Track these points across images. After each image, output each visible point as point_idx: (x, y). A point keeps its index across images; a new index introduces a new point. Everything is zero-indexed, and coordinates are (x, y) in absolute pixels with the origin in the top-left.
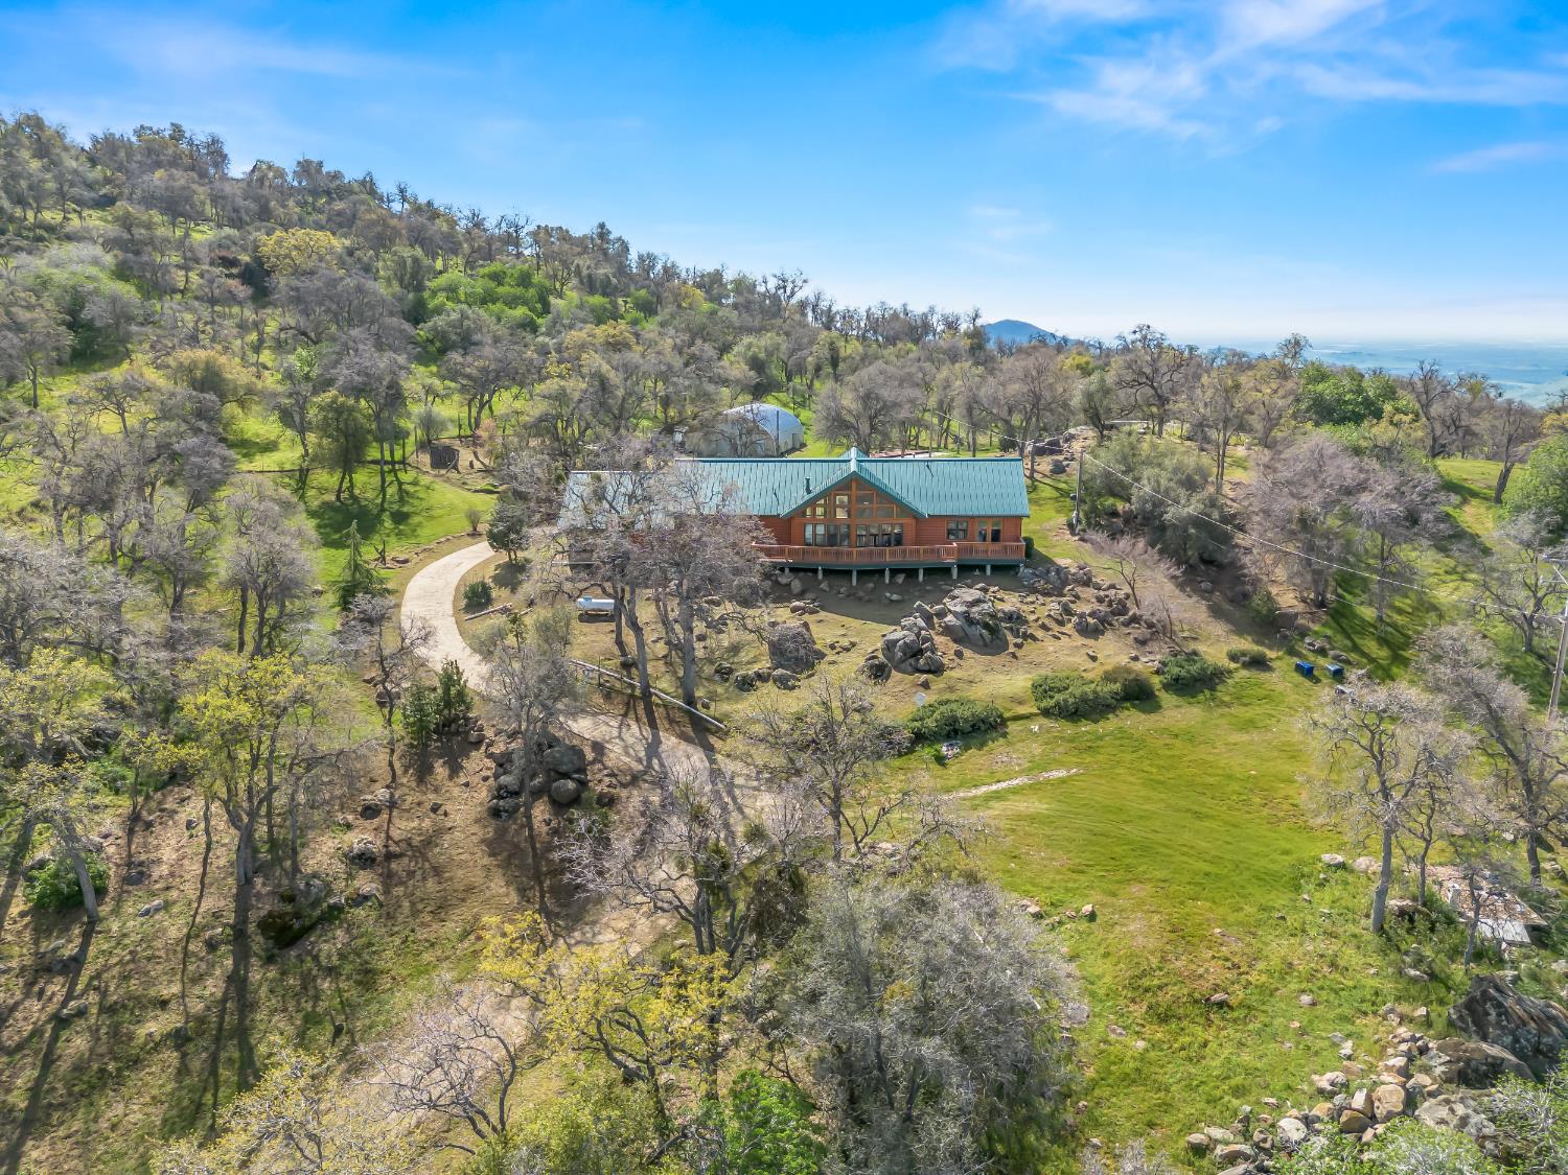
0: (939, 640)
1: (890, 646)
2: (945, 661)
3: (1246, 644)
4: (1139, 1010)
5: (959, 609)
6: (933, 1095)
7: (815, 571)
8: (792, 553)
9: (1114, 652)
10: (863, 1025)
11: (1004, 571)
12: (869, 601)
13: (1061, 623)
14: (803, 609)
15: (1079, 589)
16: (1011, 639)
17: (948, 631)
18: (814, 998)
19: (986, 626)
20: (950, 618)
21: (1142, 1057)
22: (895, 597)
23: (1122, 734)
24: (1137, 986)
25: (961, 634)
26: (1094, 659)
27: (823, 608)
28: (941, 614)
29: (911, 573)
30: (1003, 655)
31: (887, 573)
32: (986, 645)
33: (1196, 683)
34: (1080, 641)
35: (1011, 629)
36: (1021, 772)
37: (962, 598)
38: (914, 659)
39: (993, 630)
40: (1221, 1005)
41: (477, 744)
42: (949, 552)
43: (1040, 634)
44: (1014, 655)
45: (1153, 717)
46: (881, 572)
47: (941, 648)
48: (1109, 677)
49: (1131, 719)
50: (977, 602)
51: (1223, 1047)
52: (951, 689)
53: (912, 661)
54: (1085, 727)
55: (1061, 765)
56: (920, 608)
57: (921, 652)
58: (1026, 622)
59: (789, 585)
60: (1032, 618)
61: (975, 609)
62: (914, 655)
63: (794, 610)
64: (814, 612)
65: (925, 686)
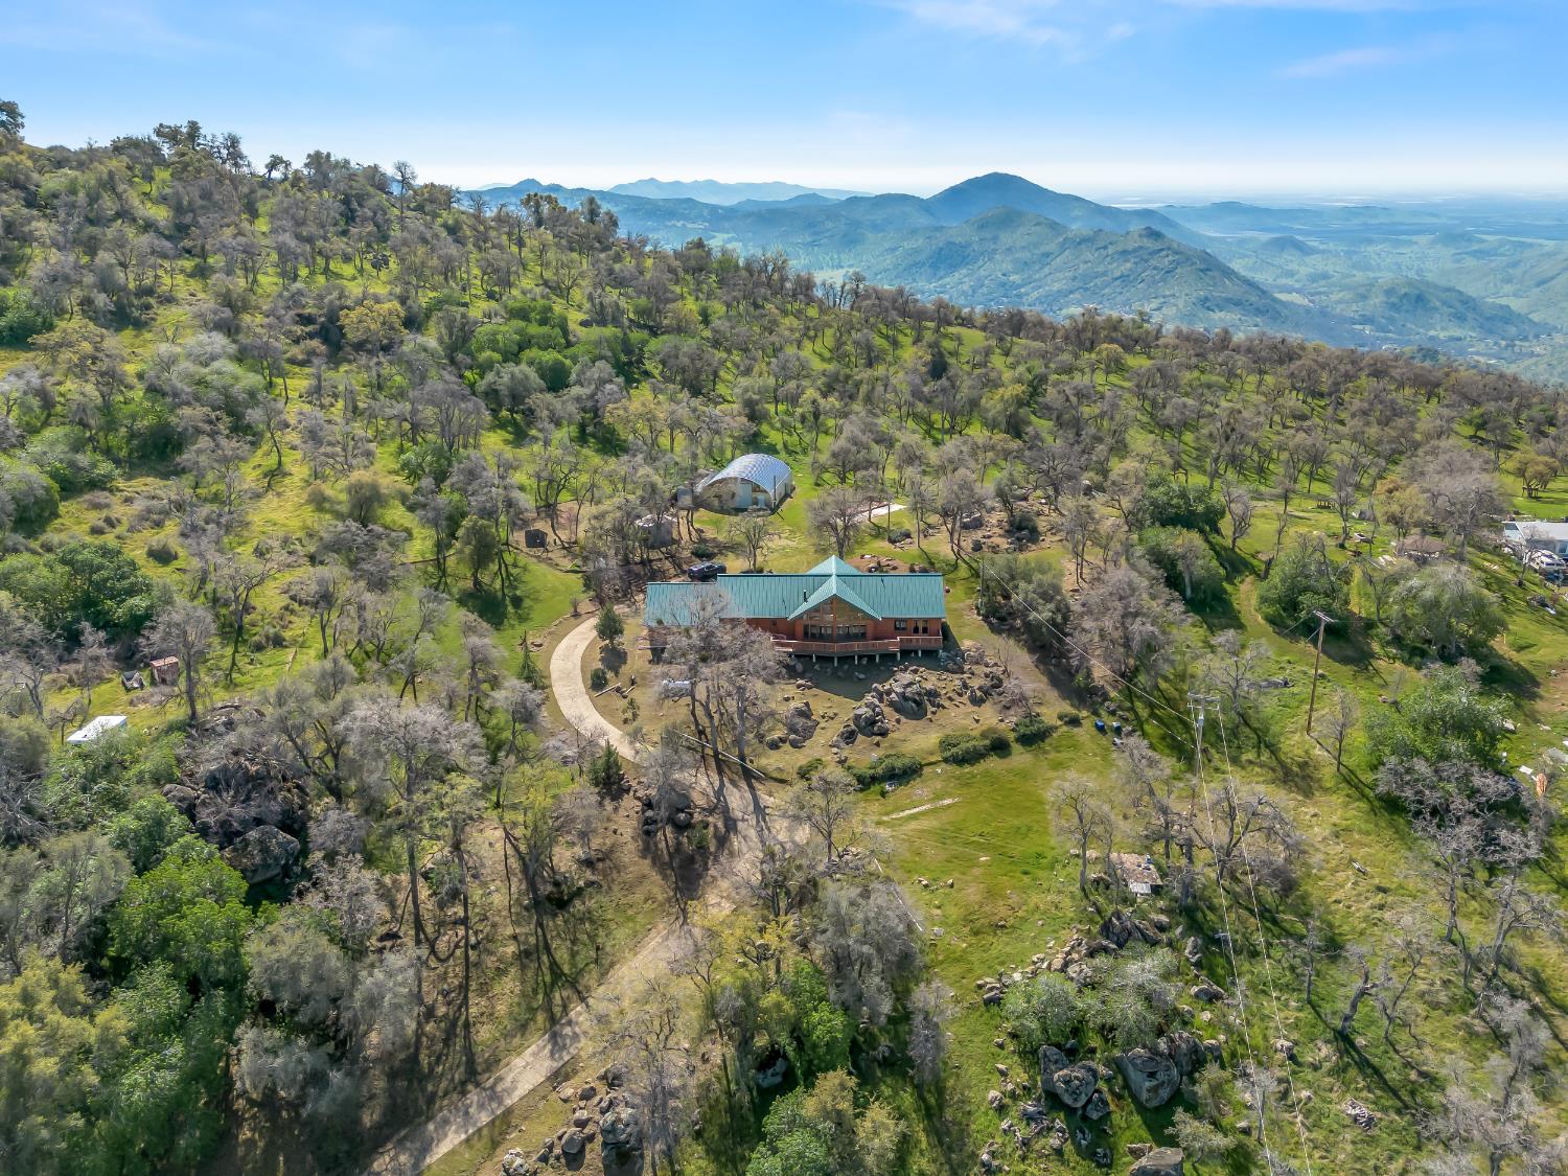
0: (887, 710)
1: (857, 717)
2: (890, 726)
3: (1067, 708)
4: (966, 930)
5: (898, 690)
6: (870, 966)
7: (811, 658)
8: (796, 645)
9: (989, 717)
10: (842, 941)
11: (929, 657)
13: (960, 695)
14: (804, 686)
15: (974, 668)
16: (930, 709)
17: (892, 704)
18: (824, 931)
19: (915, 701)
20: (893, 695)
21: (964, 951)
22: (862, 676)
23: (987, 773)
24: (967, 920)
25: (900, 707)
26: (977, 721)
27: (816, 685)
28: (889, 693)
29: (871, 659)
30: (924, 719)
31: (856, 659)
32: (914, 714)
33: (1034, 737)
34: (971, 708)
35: (930, 702)
36: (928, 801)
37: (902, 681)
38: (870, 727)
39: (919, 703)
40: (1003, 927)
41: (627, 791)
42: (895, 644)
43: (947, 703)
44: (930, 720)
45: (1006, 761)
46: (853, 658)
47: (888, 717)
48: (984, 735)
49: (993, 763)
50: (910, 684)
51: (1000, 945)
52: (892, 746)
54: (967, 769)
55: (950, 795)
56: (876, 687)
57: (875, 722)
58: (939, 695)
59: (795, 668)
60: (943, 691)
61: (909, 689)
62: (871, 724)
63: (798, 687)
64: (810, 688)
65: (878, 744)
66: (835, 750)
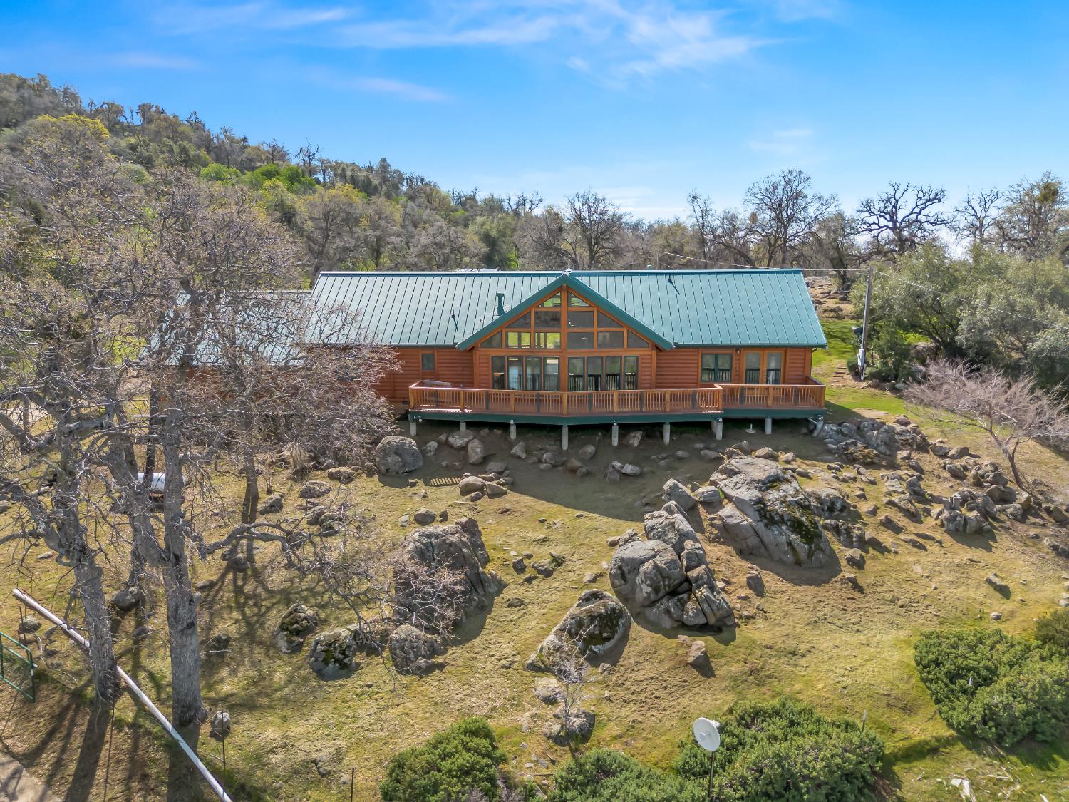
0: (716, 553)
1: (625, 572)
2: (733, 601)
7: (505, 427)
8: (470, 398)
11: (792, 428)
12: (588, 474)
13: (914, 517)
14: (480, 488)
15: (917, 458)
16: (845, 553)
17: (727, 534)
19: (797, 526)
20: (728, 510)
22: (631, 471)
25: (753, 541)
26: (1004, 591)
27: (513, 486)
28: (712, 503)
29: (652, 430)
30: (834, 584)
31: (615, 430)
32: (798, 563)
34: (964, 553)
35: (836, 529)
37: (746, 474)
39: (810, 535)
42: (712, 398)
43: (887, 538)
44: (856, 586)
46: (607, 428)
47: (721, 570)
50: (773, 482)
52: (757, 676)
53: (670, 604)
56: (674, 493)
58: (857, 516)
59: (464, 448)
60: (864, 507)
61: (773, 495)
62: (673, 593)
63: (466, 490)
64: (495, 494)
65: (703, 666)
66: (549, 684)
